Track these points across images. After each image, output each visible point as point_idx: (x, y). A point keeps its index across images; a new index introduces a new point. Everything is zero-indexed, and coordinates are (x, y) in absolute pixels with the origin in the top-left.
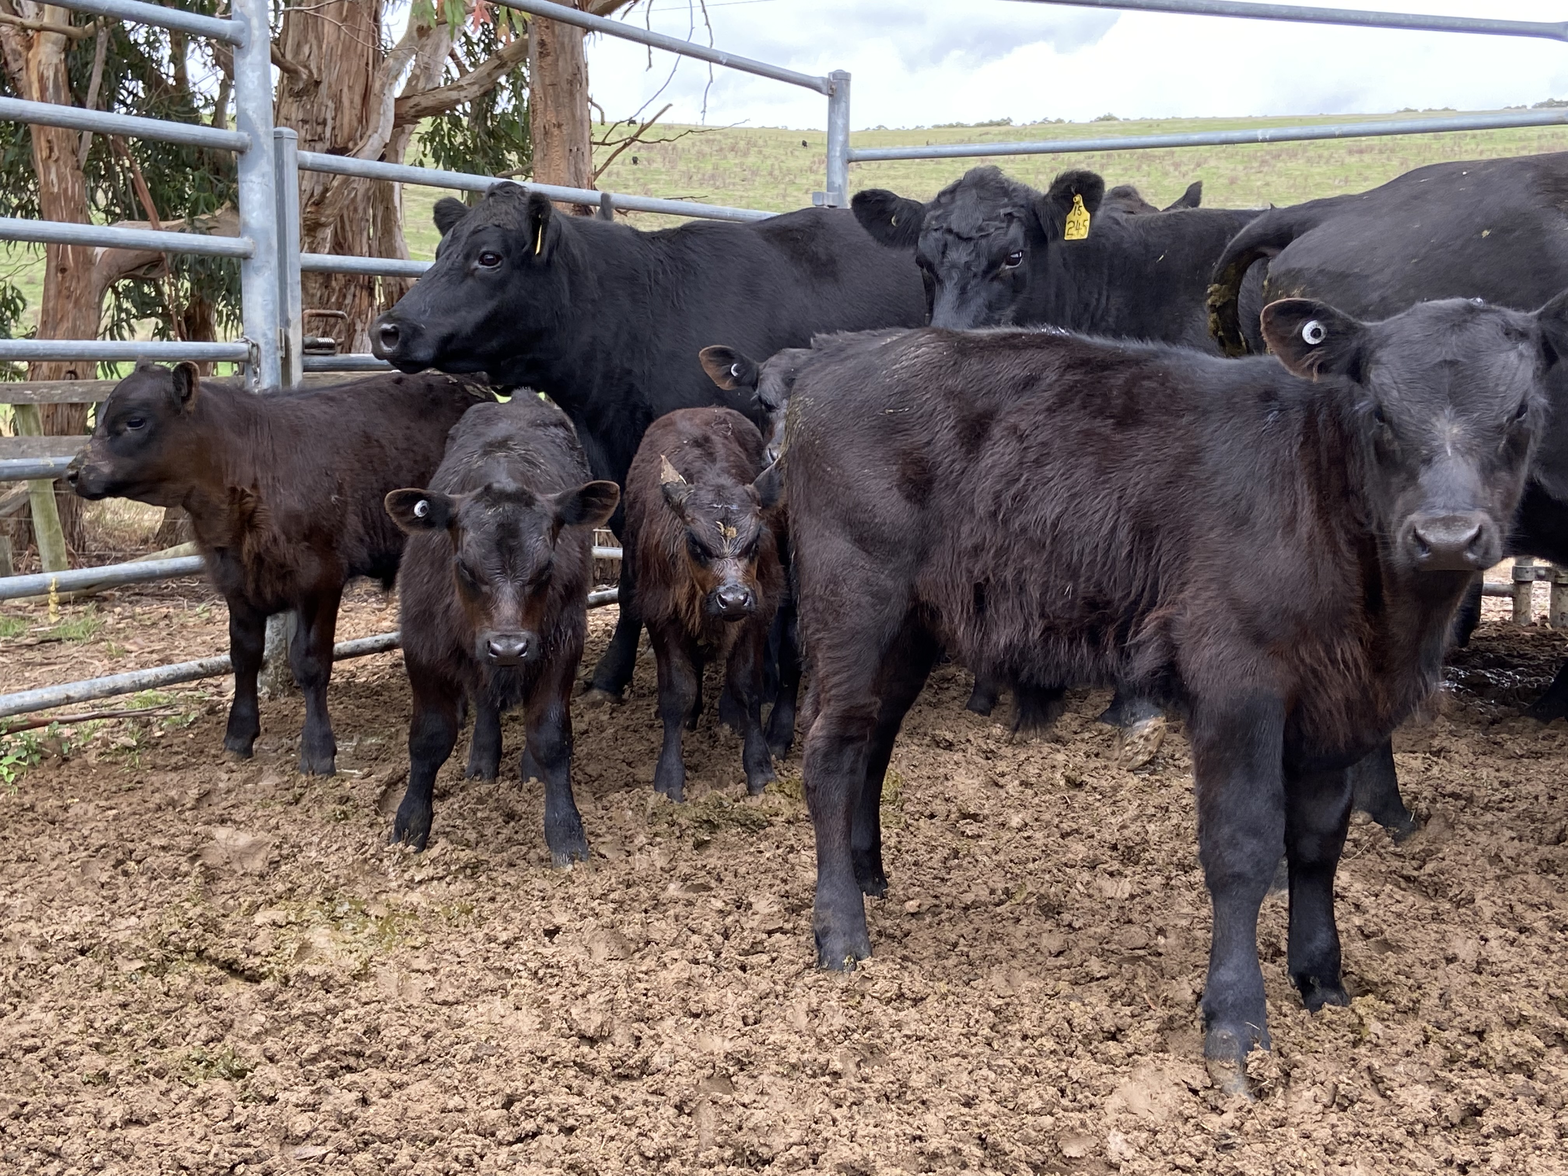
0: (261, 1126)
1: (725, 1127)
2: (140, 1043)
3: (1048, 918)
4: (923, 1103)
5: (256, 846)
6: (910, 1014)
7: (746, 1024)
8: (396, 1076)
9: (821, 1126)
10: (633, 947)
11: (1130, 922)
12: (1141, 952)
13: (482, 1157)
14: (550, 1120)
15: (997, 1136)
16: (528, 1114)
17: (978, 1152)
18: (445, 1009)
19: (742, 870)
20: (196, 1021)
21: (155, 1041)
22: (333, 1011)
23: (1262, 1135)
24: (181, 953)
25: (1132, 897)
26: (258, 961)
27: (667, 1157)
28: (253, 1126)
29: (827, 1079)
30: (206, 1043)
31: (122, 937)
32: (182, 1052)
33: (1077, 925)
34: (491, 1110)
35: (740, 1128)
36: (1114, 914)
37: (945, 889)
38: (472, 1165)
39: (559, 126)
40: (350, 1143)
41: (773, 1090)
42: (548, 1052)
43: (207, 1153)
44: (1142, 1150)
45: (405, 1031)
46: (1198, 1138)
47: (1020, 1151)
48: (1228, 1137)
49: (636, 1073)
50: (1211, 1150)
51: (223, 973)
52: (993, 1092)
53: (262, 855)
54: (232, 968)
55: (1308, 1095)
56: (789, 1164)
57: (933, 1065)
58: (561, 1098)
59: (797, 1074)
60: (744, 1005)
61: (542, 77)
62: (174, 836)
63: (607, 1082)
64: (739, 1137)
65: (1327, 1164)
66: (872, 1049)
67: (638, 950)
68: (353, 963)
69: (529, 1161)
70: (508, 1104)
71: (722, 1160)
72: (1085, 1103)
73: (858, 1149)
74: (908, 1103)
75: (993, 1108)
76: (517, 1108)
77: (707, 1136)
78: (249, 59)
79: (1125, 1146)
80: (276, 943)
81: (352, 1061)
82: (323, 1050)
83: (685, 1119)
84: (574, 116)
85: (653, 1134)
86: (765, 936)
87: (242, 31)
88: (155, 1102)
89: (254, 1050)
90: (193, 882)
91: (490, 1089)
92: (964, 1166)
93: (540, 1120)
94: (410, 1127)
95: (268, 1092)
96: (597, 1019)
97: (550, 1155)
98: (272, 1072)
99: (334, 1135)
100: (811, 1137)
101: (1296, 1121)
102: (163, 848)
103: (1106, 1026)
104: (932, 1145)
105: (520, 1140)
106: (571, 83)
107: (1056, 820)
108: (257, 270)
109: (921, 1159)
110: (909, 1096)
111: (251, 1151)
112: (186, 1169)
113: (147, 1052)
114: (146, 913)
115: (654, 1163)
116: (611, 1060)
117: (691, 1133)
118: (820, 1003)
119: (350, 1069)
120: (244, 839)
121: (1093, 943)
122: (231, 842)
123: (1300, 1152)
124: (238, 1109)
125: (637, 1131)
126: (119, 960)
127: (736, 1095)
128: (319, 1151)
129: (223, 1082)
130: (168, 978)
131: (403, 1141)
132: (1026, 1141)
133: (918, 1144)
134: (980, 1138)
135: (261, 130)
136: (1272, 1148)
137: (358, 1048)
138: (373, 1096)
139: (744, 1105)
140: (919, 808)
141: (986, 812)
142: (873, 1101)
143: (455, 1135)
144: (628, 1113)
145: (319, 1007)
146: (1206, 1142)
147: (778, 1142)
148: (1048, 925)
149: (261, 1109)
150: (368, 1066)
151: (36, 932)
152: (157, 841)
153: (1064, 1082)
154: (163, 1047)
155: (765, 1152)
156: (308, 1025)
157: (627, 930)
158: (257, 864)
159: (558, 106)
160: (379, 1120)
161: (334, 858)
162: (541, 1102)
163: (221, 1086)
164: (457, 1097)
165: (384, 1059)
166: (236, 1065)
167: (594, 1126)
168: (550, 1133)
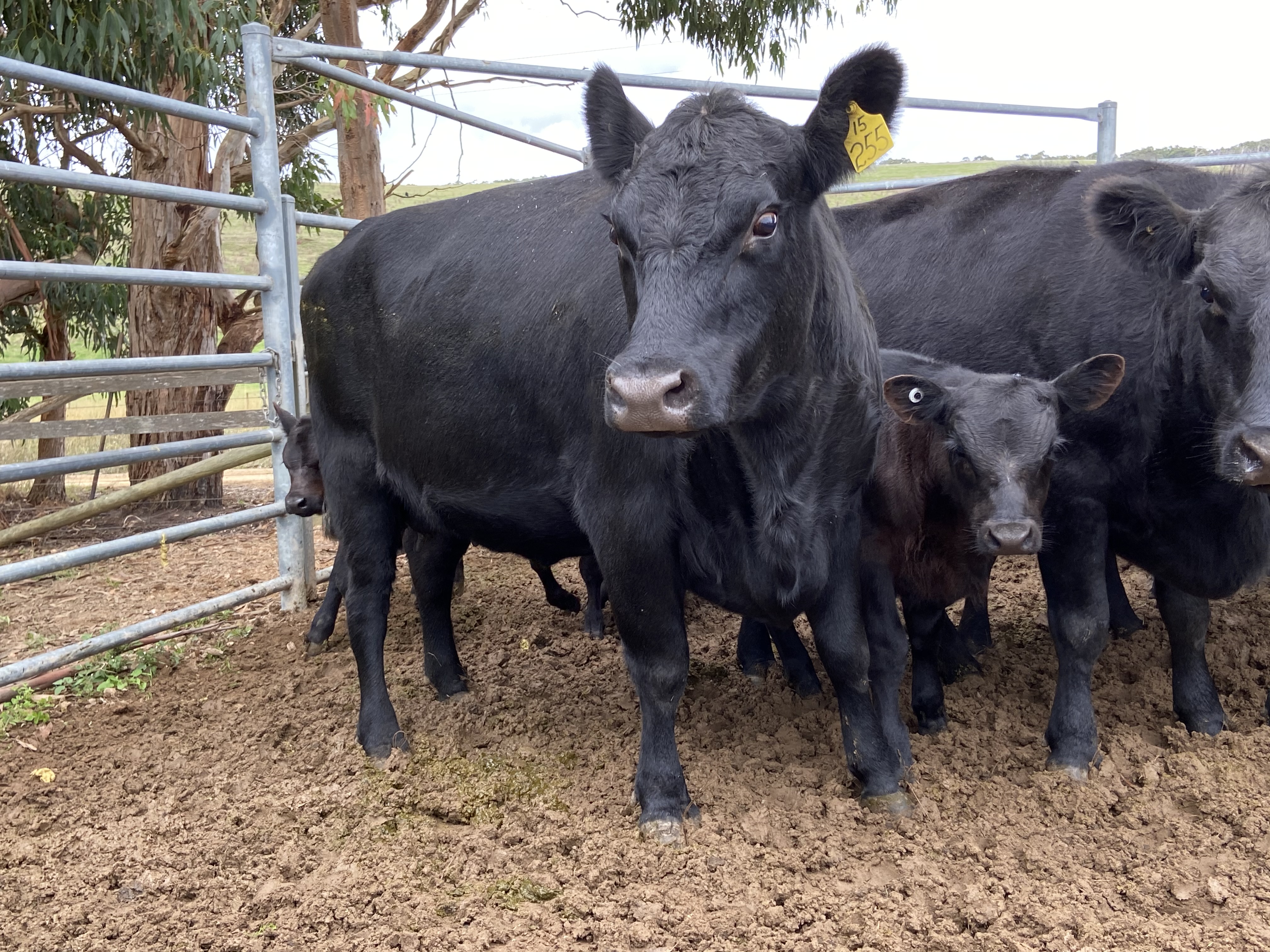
13: (784, 943)
16: (800, 907)
34: (771, 908)
39: (363, 187)
51: (431, 819)
54: (436, 814)
61: (349, 153)
76: (789, 903)
78: (264, 145)
81: (616, 879)
82: (600, 873)
84: (373, 180)
87: (258, 125)
91: (735, 890)
95: (585, 909)
106: (370, 157)
108: (276, 299)
119: (617, 885)
135: (274, 197)
137: (618, 868)
151: (276, 803)
155: (981, 919)
159: (362, 173)
163: (534, 908)
166: (541, 891)
168: (820, 920)
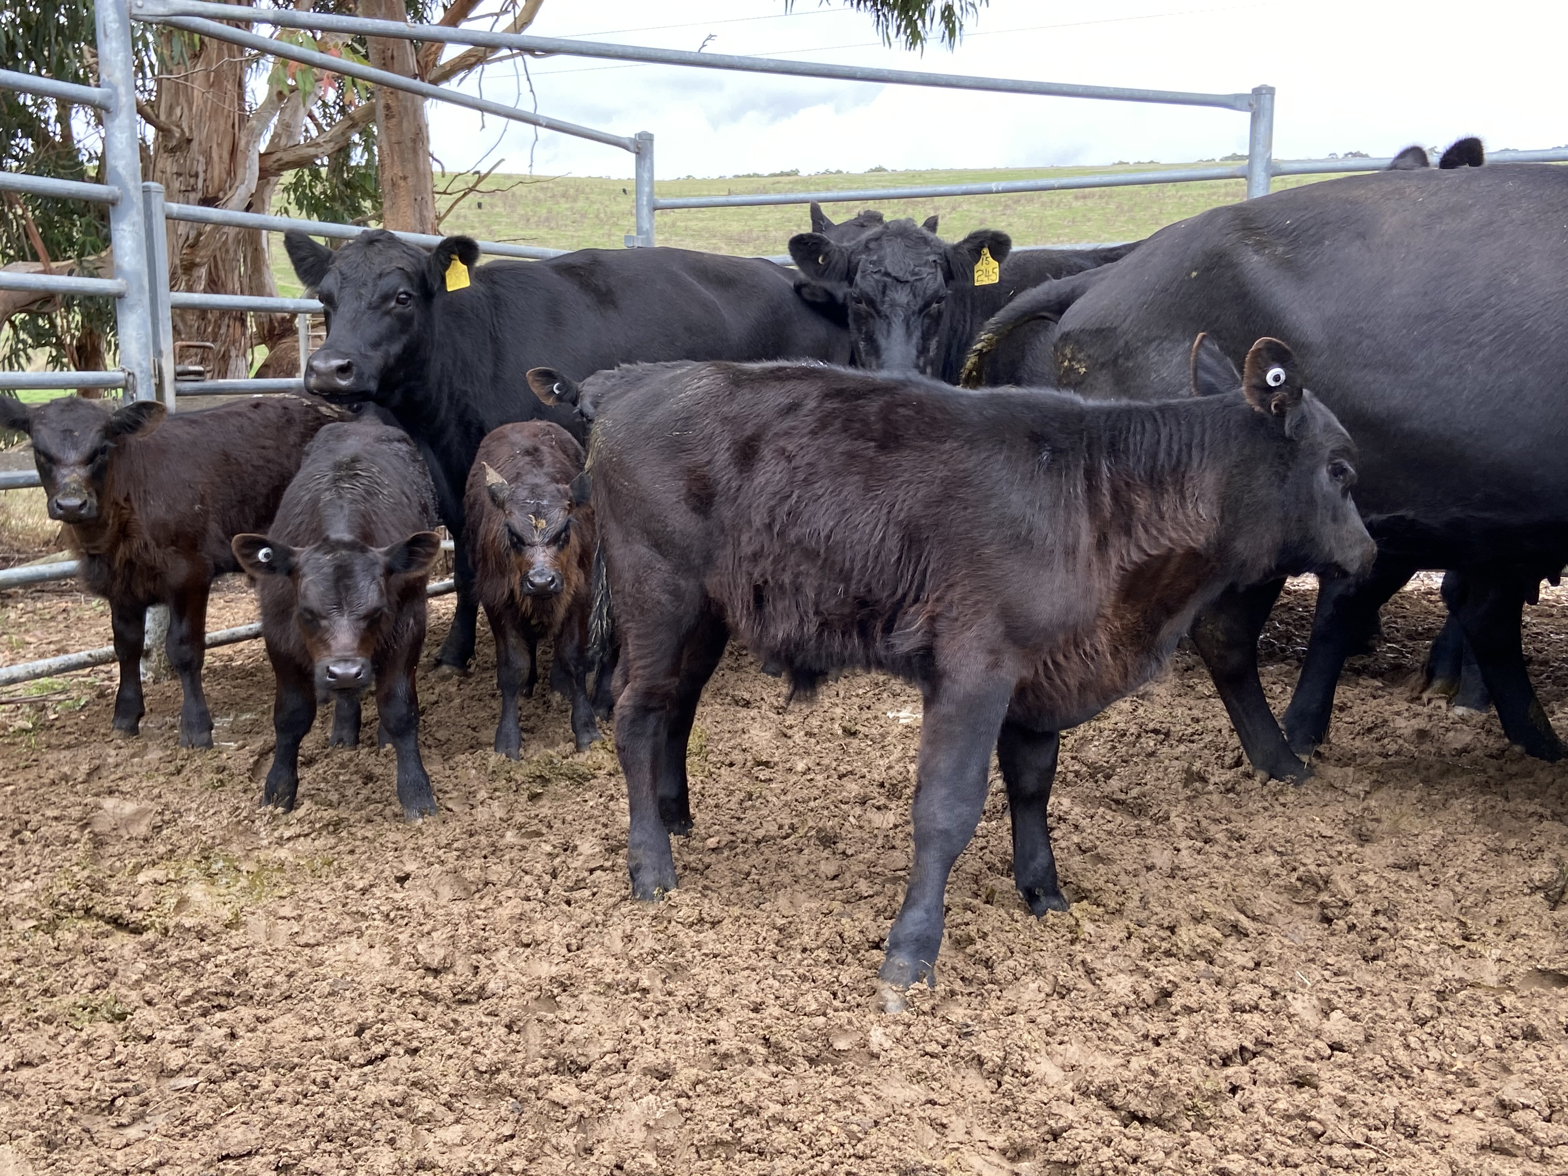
0: (139, 1062)
1: (549, 1041)
2: (31, 993)
3: (825, 848)
4: (718, 1010)
5: (141, 814)
6: (708, 936)
7: (569, 951)
8: (262, 1012)
9: (631, 1036)
10: (473, 888)
11: (893, 847)
12: (902, 873)
13: (336, 1079)
14: (396, 1044)
15: (778, 1036)
16: (377, 1039)
17: (763, 1051)
18: (307, 951)
19: (569, 818)
20: (84, 972)
21: (46, 991)
22: (206, 957)
23: (996, 1023)
24: (71, 911)
25: (896, 826)
26: (140, 915)
27: (498, 1071)
28: (131, 1063)
29: (637, 995)
30: (92, 991)
31: (16, 900)
32: (68, 1000)
33: (849, 852)
34: (344, 1038)
35: (562, 1041)
36: (880, 842)
37: (740, 827)
38: (328, 1086)
39: (405, 178)
40: (220, 1073)
41: (592, 1007)
42: (397, 984)
43: (90, 1089)
44: (898, 1041)
45: (271, 972)
46: (943, 1029)
47: (797, 1047)
48: (968, 1026)
49: (474, 998)
50: (954, 1038)
51: (109, 927)
52: (777, 998)
53: (146, 821)
54: (117, 922)
55: (1033, 986)
56: (604, 1070)
57: (727, 977)
58: (408, 1023)
59: (612, 992)
60: (569, 935)
61: (389, 136)
62: (66, 807)
63: (448, 1007)
64: (561, 1049)
65: (1048, 1044)
66: (675, 967)
67: (478, 891)
68: (226, 914)
69: (378, 1080)
70: (359, 1033)
71: (547, 1069)
72: (853, 1003)
73: (661, 1054)
74: (706, 1011)
75: (776, 1011)
76: (367, 1035)
77: (534, 1050)
78: (117, 121)
79: (883, 1039)
80: (157, 899)
81: (223, 1001)
82: (196, 993)
83: (514, 1037)
84: (417, 169)
85: (485, 1052)
86: (586, 874)
87: (110, 97)
88: (44, 1046)
89: (134, 996)
90: (83, 848)
91: (345, 1019)
92: (751, 1063)
93: (388, 1044)
94: (273, 1056)
95: (147, 1032)
96: (440, 953)
97: (397, 1074)
98: (149, 1014)
99: (204, 1067)
100: (622, 1046)
101: (1024, 1008)
102: (56, 818)
103: (871, 937)
104: (723, 1047)
105: (370, 1062)
106: (414, 141)
107: (834, 764)
108: (131, 308)
109: (715, 1060)
110: (707, 1006)
111: (130, 1085)
112: (71, 1104)
113: (38, 1001)
114: (39, 877)
115: (487, 1076)
116: (452, 988)
117: (519, 1048)
118: (633, 929)
119: (221, 1008)
120: (130, 807)
121: (863, 867)
122: (118, 811)
123: (1026, 1036)
124: (120, 1047)
125: (471, 1049)
126: (13, 920)
127: (558, 1013)
128: (192, 1082)
129: (106, 1025)
130: (59, 934)
131: (267, 1069)
132: (804, 1039)
133: (712, 1046)
134: (764, 1038)
135: (131, 185)
136: (1004, 1033)
137: (228, 989)
138: (240, 1031)
139: (565, 1022)
140: (721, 758)
141: (776, 759)
142: (676, 1011)
143: (313, 1061)
144: (464, 1034)
145: (194, 954)
146: (950, 1031)
147: (594, 1051)
148: (825, 854)
149: (139, 1047)
150: (238, 1004)
152: (50, 813)
153: (836, 986)
154: (53, 996)
155: (582, 1061)
156: (185, 970)
157: (468, 875)
158: (142, 829)
159: (403, 161)
160: (245, 1052)
161: (210, 821)
162: (388, 1029)
163: (105, 1028)
164: (316, 1028)
165: (251, 997)
166: (118, 1009)
167: (435, 1046)
168: (396, 1054)
